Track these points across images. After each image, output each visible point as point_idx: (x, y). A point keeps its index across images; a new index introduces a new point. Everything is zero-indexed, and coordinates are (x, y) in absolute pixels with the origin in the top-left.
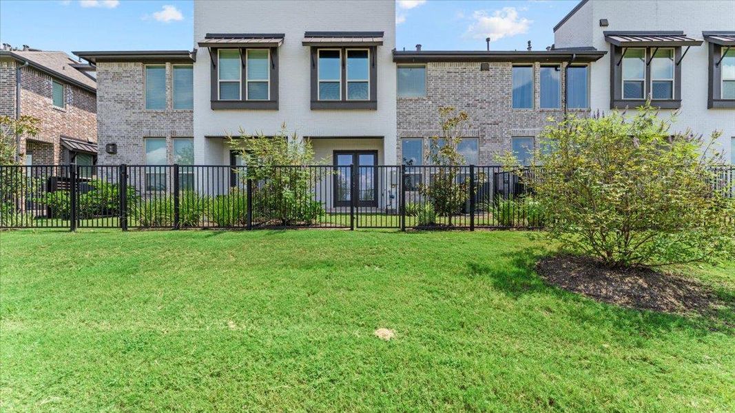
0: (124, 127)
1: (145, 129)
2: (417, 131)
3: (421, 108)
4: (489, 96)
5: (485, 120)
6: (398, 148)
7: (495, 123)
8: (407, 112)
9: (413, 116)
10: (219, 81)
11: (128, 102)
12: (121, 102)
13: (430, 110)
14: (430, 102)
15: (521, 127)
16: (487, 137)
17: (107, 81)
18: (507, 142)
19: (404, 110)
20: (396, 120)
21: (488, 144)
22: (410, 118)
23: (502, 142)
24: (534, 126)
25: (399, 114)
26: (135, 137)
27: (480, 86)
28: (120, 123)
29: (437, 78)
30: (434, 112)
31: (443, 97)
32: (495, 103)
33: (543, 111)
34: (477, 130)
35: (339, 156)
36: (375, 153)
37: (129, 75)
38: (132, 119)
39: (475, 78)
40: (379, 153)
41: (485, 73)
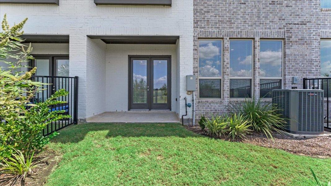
2: (216, 30)
3: (221, 5)
5: (292, 19)
6: (194, 50)
7: (303, 23)
8: (205, 9)
9: (212, 14)
13: (231, 7)
16: (293, 39)
19: (202, 7)
20: (193, 18)
21: (295, 46)
22: (208, 16)
25: (196, 11)
30: (235, 10)
34: (282, 30)
35: (135, 62)
36: (168, 58)
40: (172, 58)
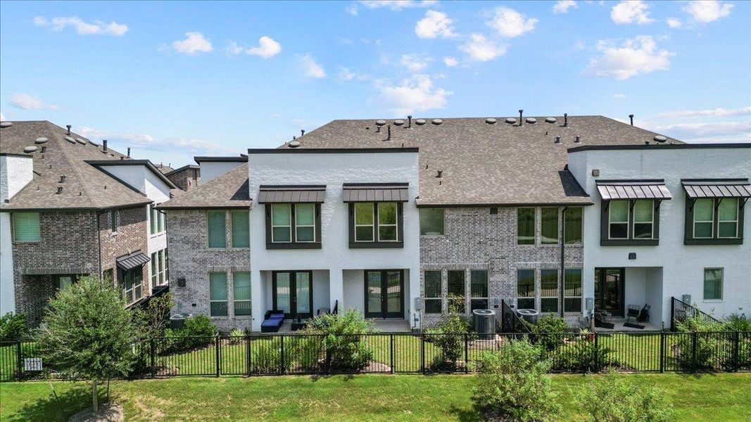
0: (192, 263)
1: (209, 266)
2: (437, 264)
4: (497, 235)
5: (494, 255)
6: (421, 279)
7: (503, 258)
8: (428, 249)
9: (434, 252)
10: (272, 226)
11: (194, 242)
12: (188, 243)
13: (448, 247)
14: (448, 241)
15: (525, 260)
16: (495, 269)
17: (176, 225)
18: (512, 273)
19: (426, 247)
20: (419, 255)
21: (496, 275)
22: (431, 253)
23: (508, 273)
24: (536, 260)
25: (422, 250)
26: (201, 273)
27: (489, 227)
28: (188, 261)
29: (453, 221)
30: (451, 249)
31: (458, 236)
32: (502, 240)
33: (543, 248)
34: (487, 263)
37: (194, 220)
38: (198, 257)
39: (486, 220)
41: (494, 216)
